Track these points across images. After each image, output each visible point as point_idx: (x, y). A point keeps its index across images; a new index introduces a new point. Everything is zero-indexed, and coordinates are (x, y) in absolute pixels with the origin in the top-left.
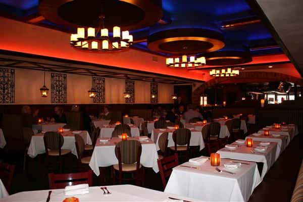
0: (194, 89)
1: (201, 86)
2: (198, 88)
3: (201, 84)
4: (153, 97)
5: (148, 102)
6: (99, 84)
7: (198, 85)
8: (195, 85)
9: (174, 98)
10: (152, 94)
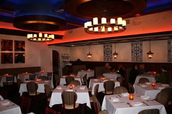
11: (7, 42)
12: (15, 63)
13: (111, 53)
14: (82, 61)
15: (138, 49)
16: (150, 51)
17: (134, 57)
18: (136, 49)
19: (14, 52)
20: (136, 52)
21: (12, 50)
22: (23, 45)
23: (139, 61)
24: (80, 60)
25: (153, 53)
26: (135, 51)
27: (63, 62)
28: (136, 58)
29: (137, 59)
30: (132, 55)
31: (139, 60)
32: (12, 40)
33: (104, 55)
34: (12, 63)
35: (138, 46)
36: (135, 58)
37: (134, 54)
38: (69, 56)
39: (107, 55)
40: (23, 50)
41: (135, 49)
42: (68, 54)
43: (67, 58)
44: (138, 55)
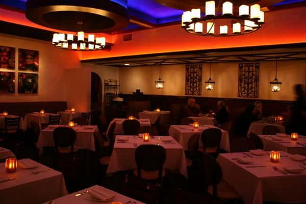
11: (5, 51)
12: (19, 92)
13: (200, 80)
14: (144, 94)
15: (251, 74)
16: (276, 79)
17: (243, 89)
18: (247, 75)
19: (16, 71)
20: (247, 80)
21: (13, 68)
22: (36, 59)
23: (251, 97)
24: (141, 91)
25: (281, 83)
26: (246, 78)
27: (107, 94)
28: (246, 91)
29: (248, 94)
30: (240, 85)
31: (251, 95)
32: (14, 47)
33: (187, 84)
34: (13, 92)
35: (251, 68)
36: (244, 91)
37: (243, 84)
38: (118, 84)
39: (192, 84)
40: (36, 68)
41: (245, 75)
42: (116, 81)
43: (115, 87)
44: (250, 85)
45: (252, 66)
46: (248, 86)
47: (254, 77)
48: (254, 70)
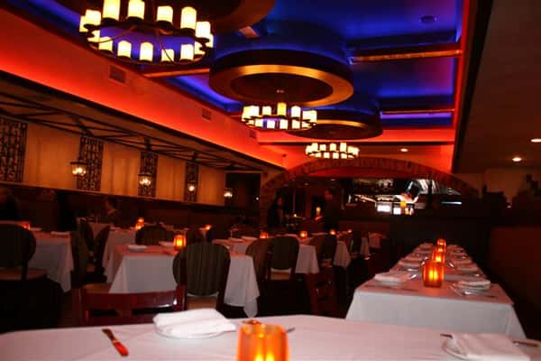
0: (263, 182)
1: (278, 177)
2: (273, 181)
3: (279, 173)
4: (192, 188)
5: (179, 197)
6: (92, 152)
7: (272, 174)
8: (266, 175)
9: (228, 194)
10: (187, 182)
15: (13, 140)
29: (5, 174)
31: (11, 177)
35: (14, 130)
44: (11, 159)
45: (17, 127)
46: (8, 161)
47: (18, 146)
48: (19, 134)
